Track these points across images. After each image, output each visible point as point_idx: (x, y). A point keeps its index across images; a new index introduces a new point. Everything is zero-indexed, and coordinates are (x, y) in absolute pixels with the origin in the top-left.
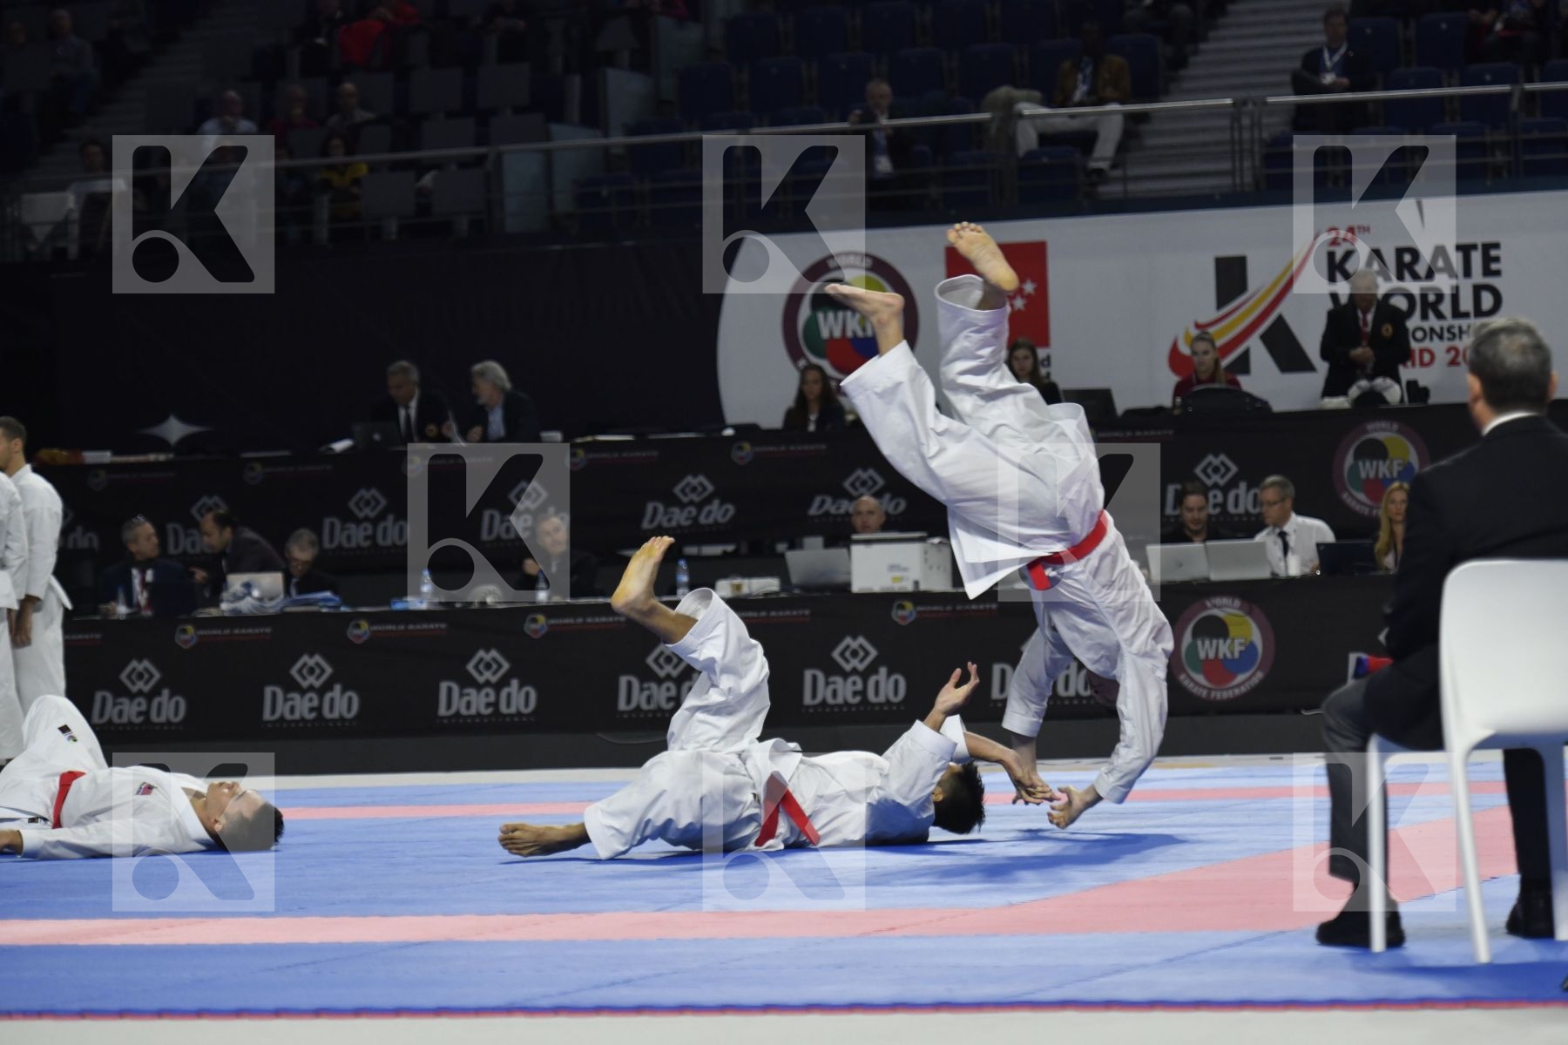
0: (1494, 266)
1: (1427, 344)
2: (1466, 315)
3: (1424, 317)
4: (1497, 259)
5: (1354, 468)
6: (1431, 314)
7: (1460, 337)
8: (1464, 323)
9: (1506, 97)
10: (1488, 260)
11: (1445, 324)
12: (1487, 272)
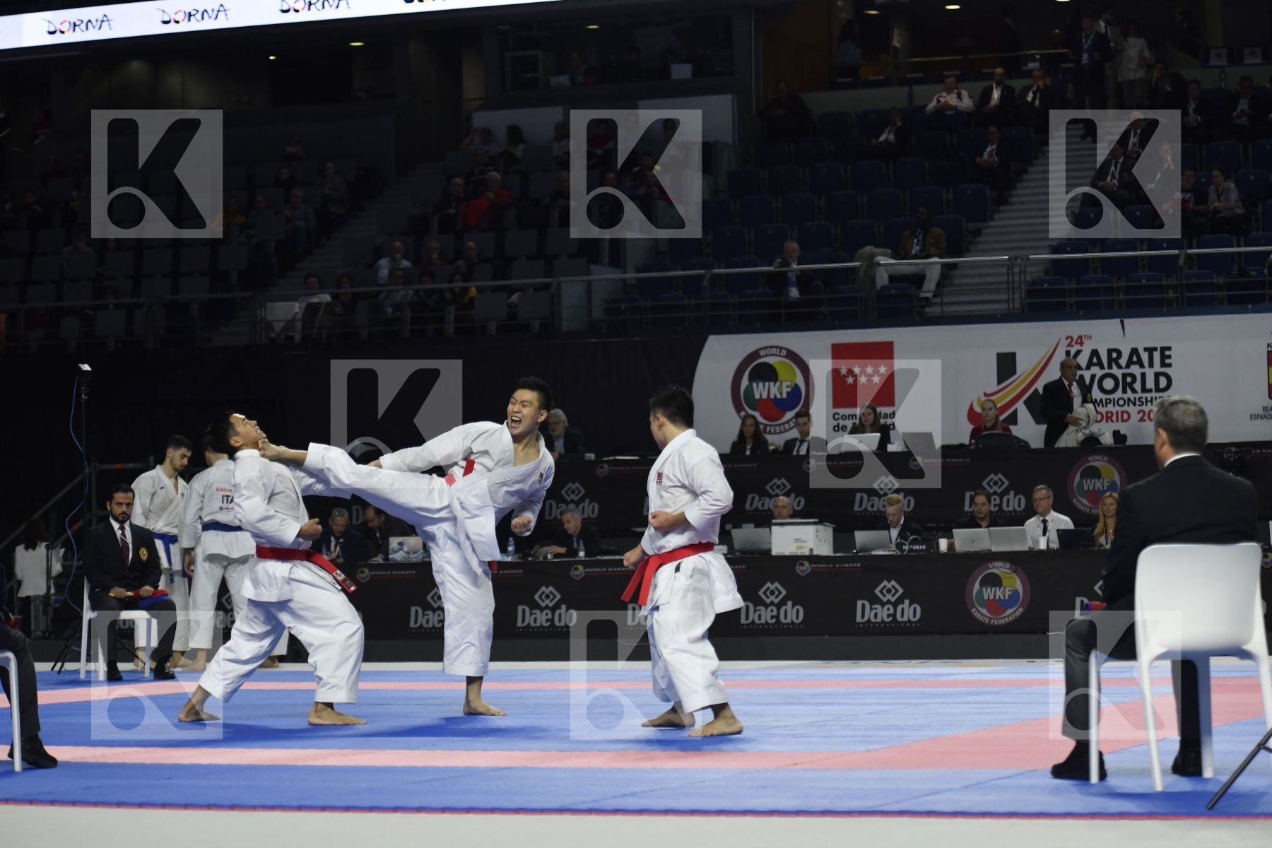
0: (1167, 361)
1: (1126, 408)
2: (1150, 391)
3: (1124, 391)
4: (1169, 357)
5: (1081, 483)
6: (1128, 390)
7: (1146, 405)
8: (1149, 396)
9: (1177, 256)
10: (1164, 357)
11: (1137, 396)
12: (1163, 364)
